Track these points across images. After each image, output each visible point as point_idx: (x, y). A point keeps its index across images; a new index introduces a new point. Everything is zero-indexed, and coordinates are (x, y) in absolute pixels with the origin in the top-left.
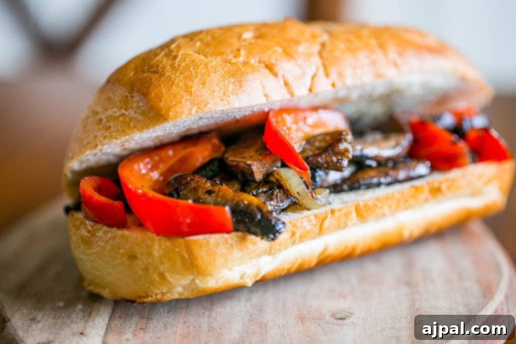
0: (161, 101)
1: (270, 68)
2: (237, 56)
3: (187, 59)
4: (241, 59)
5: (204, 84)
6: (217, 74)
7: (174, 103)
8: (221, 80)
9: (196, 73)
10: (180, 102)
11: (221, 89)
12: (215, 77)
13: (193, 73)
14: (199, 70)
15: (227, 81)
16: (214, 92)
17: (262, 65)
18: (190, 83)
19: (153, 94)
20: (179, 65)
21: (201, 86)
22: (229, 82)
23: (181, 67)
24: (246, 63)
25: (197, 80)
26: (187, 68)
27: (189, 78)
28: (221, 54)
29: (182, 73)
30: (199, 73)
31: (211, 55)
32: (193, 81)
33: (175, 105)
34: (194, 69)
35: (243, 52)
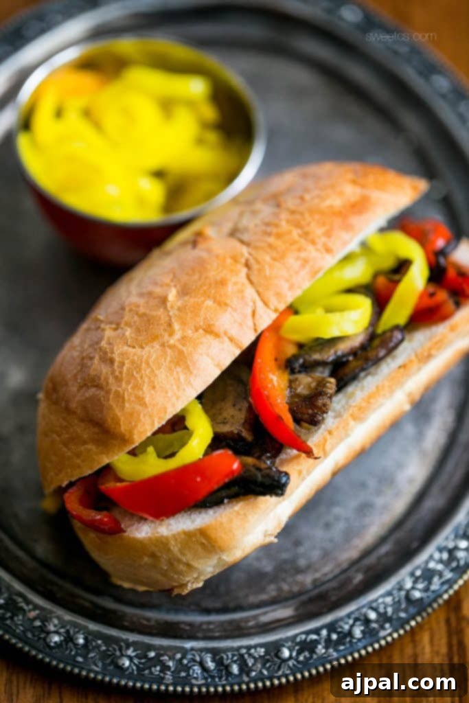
0: (120, 425)
1: (209, 330)
2: (171, 334)
3: (126, 362)
4: (178, 335)
5: (154, 388)
6: (162, 370)
7: (133, 424)
8: (168, 374)
9: (141, 377)
10: (139, 420)
11: (172, 385)
12: (162, 376)
13: (139, 379)
14: (143, 372)
15: (175, 373)
16: (167, 392)
17: (201, 331)
18: (140, 393)
19: (109, 420)
20: (121, 373)
21: (153, 392)
22: (177, 373)
23: (124, 375)
24: (184, 339)
25: (146, 386)
26: (130, 375)
27: (137, 387)
28: (155, 338)
29: (128, 383)
30: (144, 375)
31: (147, 344)
32: (142, 390)
33: (136, 426)
34: (137, 373)
35: (176, 326)
